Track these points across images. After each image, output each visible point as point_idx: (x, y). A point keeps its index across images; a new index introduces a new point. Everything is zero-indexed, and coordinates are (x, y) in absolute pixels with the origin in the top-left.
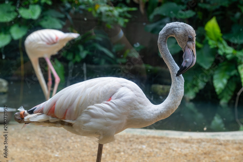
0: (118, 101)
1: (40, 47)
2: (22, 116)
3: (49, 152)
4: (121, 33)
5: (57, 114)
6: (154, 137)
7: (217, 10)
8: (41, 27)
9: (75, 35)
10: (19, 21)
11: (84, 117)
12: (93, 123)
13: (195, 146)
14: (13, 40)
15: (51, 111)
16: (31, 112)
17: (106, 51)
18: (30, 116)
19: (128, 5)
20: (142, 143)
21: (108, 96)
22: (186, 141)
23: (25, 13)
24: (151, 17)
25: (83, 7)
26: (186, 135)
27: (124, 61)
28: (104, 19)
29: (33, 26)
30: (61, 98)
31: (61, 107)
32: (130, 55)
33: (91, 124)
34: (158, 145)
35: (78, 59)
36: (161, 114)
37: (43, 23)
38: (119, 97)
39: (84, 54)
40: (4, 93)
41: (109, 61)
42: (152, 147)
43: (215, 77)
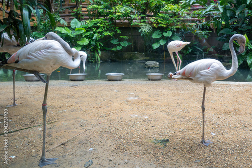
0: (212, 69)
1: (174, 47)
2: (171, 76)
3: (179, 92)
4: (205, 41)
5: (186, 75)
6: (223, 84)
7: (246, 31)
8: (172, 40)
9: (189, 43)
10: (163, 38)
11: (198, 76)
12: (202, 79)
13: (242, 88)
14: (160, 45)
15: (184, 74)
16: (175, 74)
17: (199, 49)
18: (174, 76)
19: (208, 30)
20: (218, 87)
21: (208, 67)
22: (237, 86)
23: (165, 34)
24: (219, 34)
25: (189, 31)
26: (237, 83)
27: (207, 53)
28: (198, 36)
29: (169, 39)
30: (188, 68)
31: (188, 72)
32: (210, 50)
33: (201, 79)
34: (226, 88)
35: (188, 53)
36: (231, 74)
37: (173, 38)
38: (213, 67)
39: (190, 51)
40: (158, 67)
41: (201, 53)
42: (223, 89)
43: (247, 58)
